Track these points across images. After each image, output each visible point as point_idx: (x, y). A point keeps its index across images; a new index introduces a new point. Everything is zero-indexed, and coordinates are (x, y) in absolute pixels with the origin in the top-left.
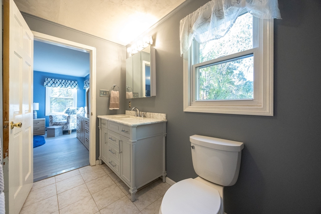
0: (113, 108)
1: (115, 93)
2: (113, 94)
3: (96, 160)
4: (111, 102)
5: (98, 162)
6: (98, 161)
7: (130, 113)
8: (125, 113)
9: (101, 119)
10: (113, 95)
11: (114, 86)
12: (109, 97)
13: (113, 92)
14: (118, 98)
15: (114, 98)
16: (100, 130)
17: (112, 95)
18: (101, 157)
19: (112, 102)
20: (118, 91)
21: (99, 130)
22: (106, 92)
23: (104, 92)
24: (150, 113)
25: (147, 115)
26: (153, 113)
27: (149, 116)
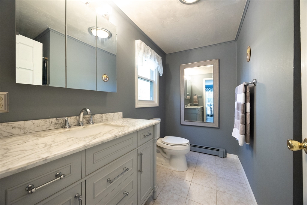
24: (101, 115)
25: (96, 119)
26: (106, 114)
27: (99, 119)
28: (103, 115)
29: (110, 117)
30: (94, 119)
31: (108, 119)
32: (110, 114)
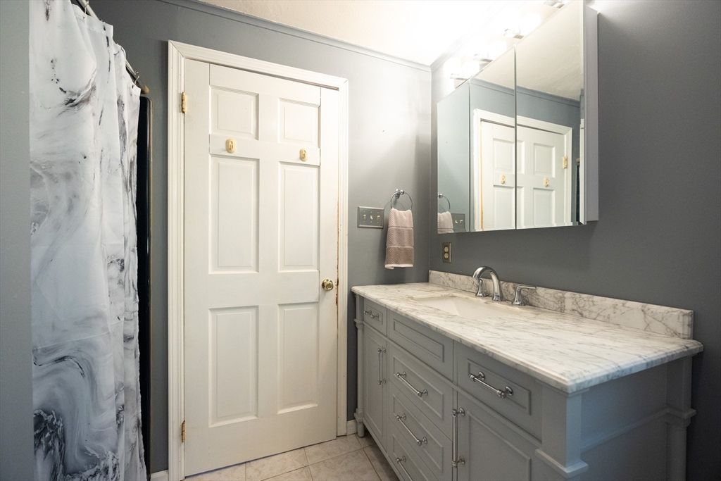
0: (397, 263)
1: (401, 217)
2: (396, 218)
3: (348, 420)
4: (391, 243)
5: (354, 427)
6: (351, 422)
7: (450, 283)
8: (425, 279)
9: (362, 298)
10: (396, 222)
11: (398, 195)
12: (385, 229)
13: (395, 213)
14: (409, 231)
15: (399, 232)
16: (359, 332)
17: (393, 224)
18: (364, 415)
19: (394, 245)
20: (409, 211)
21: (356, 329)
22: (375, 212)
23: (369, 212)
24: (559, 293)
25: (542, 298)
26: (578, 295)
27: (552, 303)
28: (568, 294)
29: (594, 309)
30: (537, 299)
31: (585, 313)
32: (596, 298)
